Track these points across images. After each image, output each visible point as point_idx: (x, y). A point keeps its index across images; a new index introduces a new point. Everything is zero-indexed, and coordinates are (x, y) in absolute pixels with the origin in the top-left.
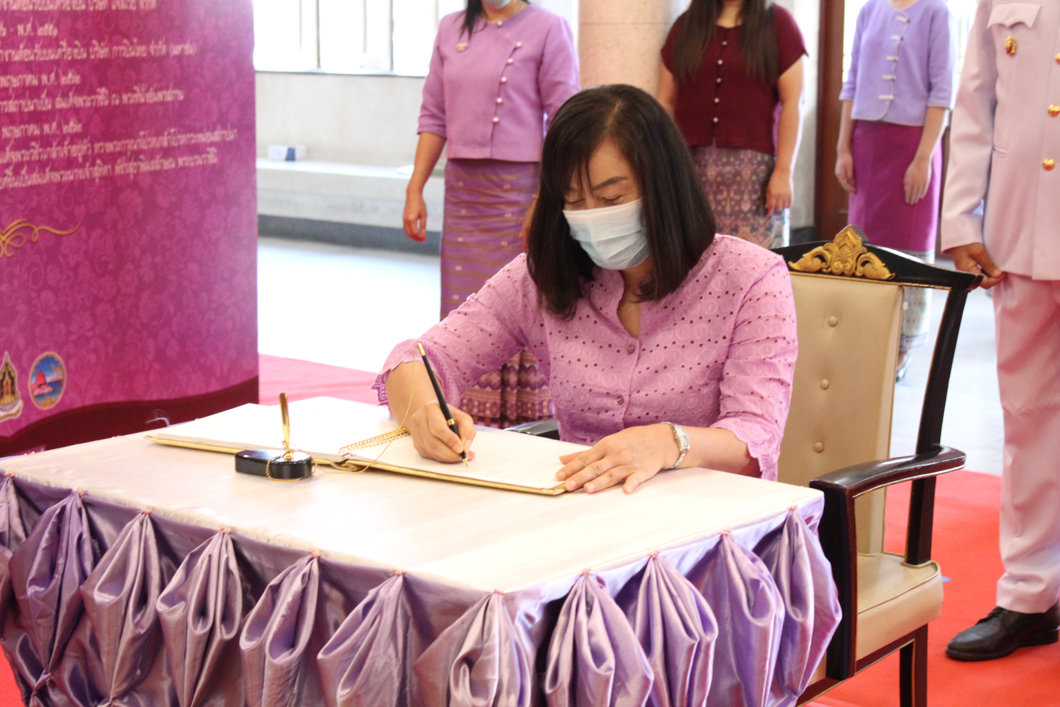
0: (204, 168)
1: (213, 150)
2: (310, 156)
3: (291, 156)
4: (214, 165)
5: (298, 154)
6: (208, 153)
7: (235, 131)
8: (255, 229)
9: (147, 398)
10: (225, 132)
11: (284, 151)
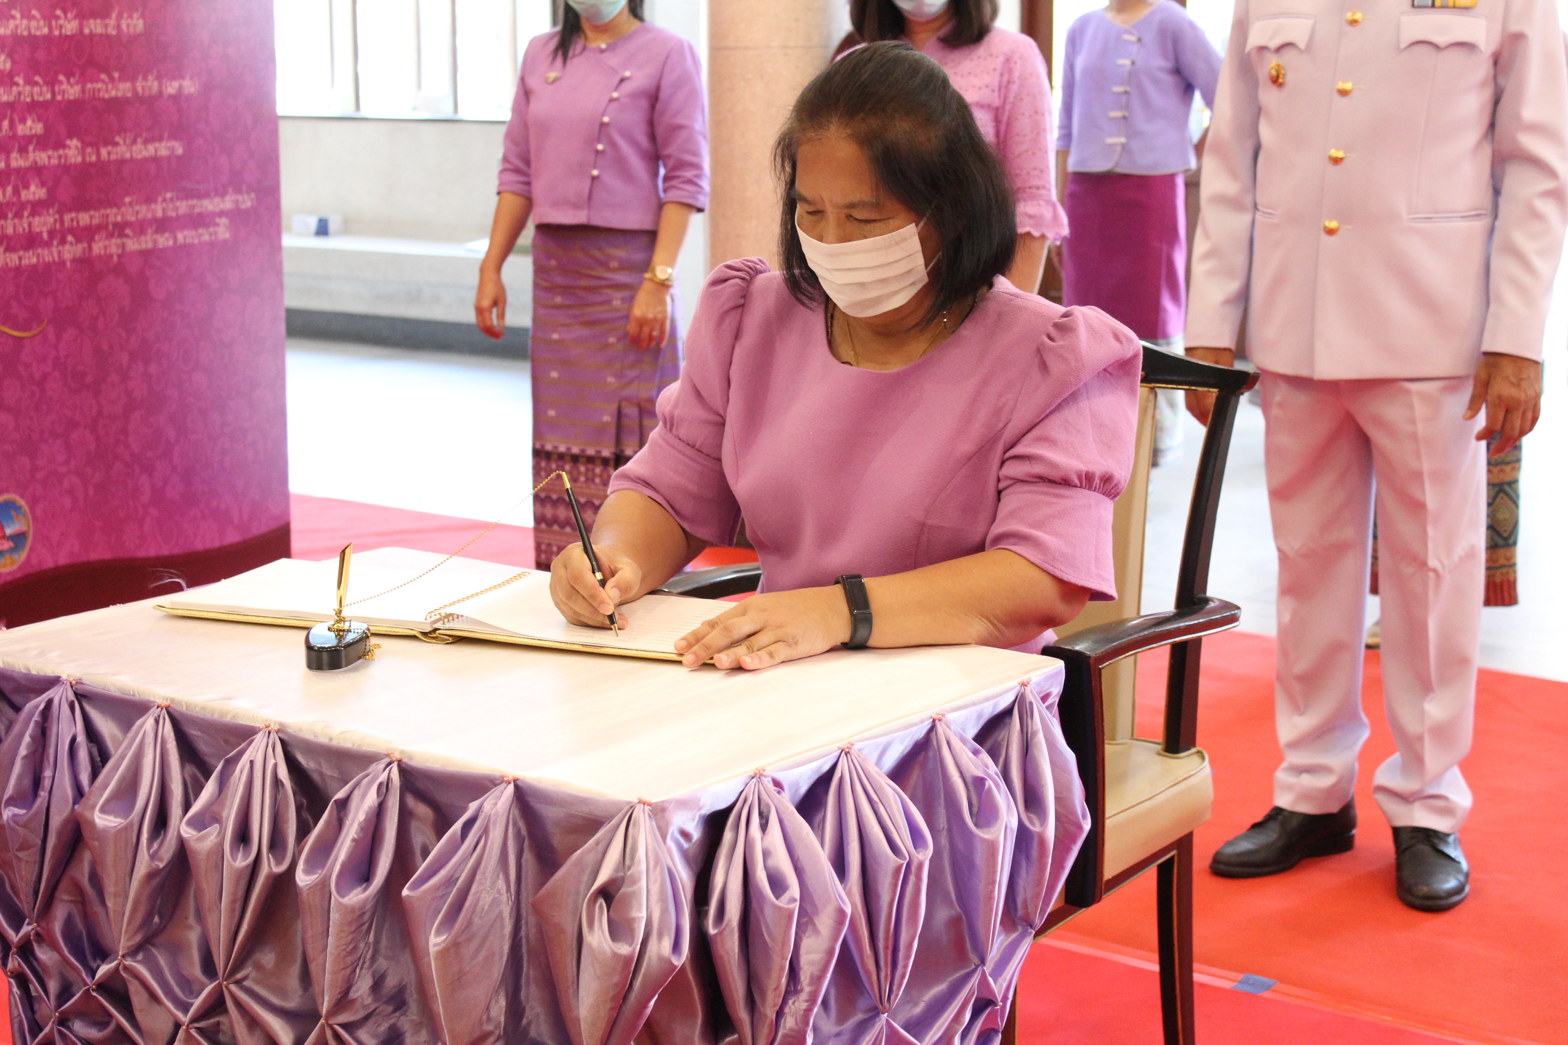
0: (212, 244)
1: (224, 221)
2: (349, 228)
3: (322, 229)
4: (225, 241)
5: (332, 226)
6: (218, 225)
7: (253, 195)
8: (282, 327)
9: (141, 554)
10: (240, 198)
11: (312, 223)
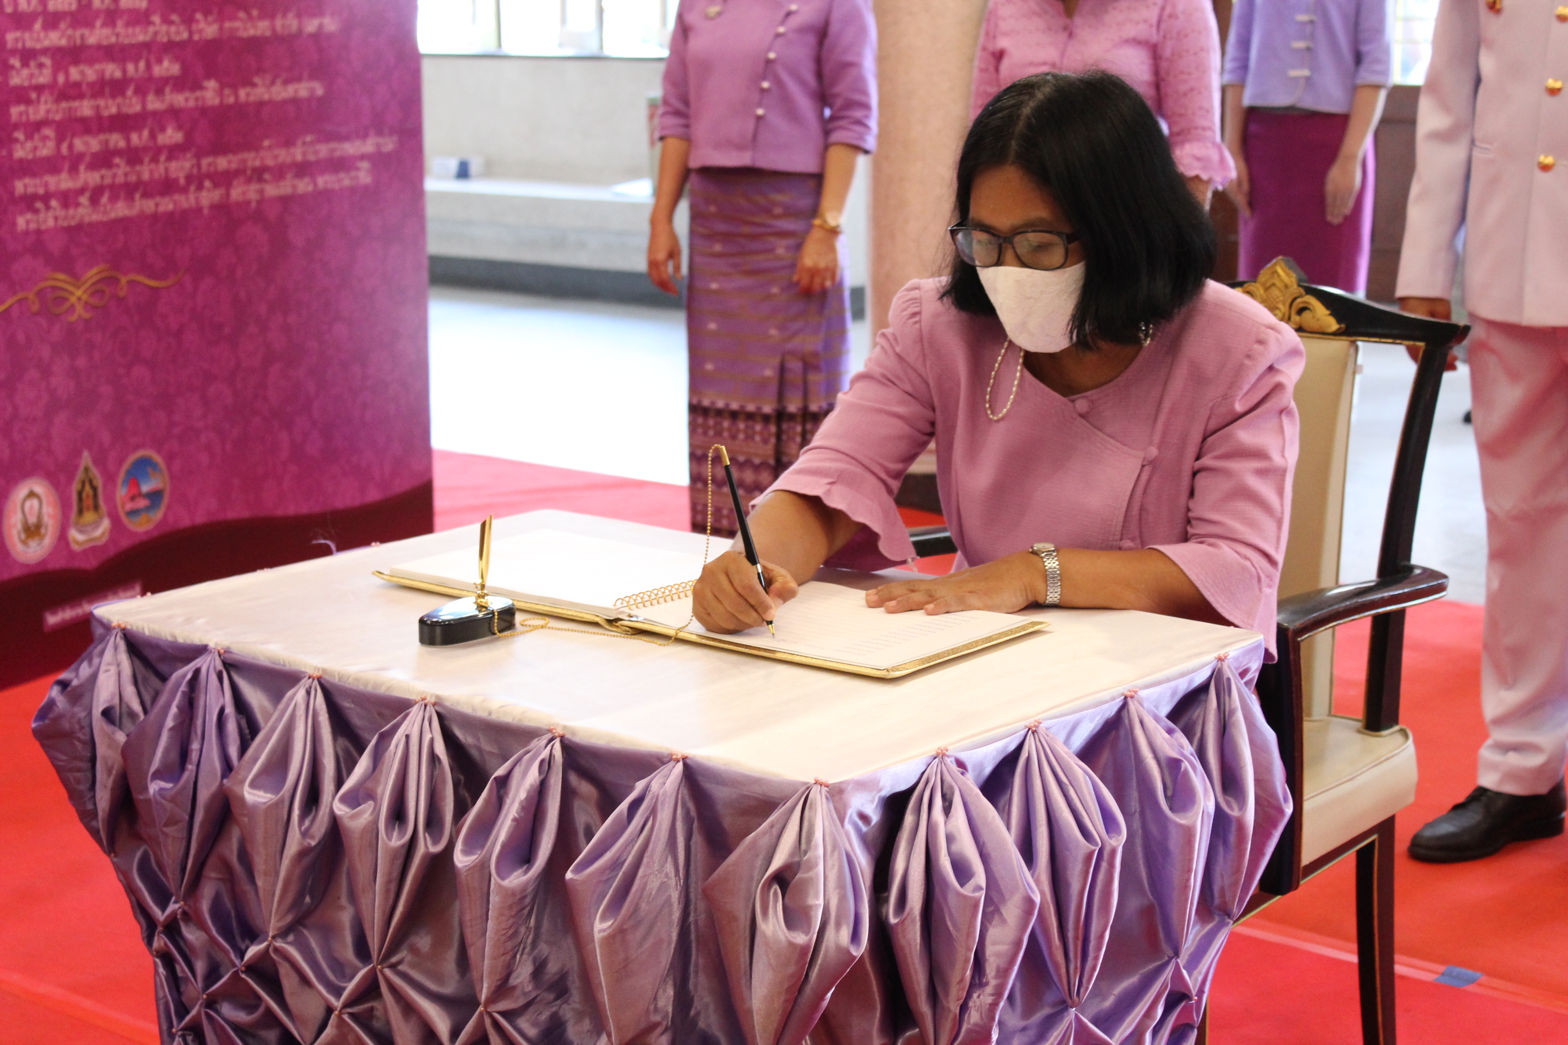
0: (353, 190)
1: (365, 165)
2: (490, 171)
3: (463, 172)
4: (366, 188)
5: (474, 169)
6: (358, 169)
7: (395, 138)
8: (425, 276)
10: (381, 140)
11: (453, 165)
